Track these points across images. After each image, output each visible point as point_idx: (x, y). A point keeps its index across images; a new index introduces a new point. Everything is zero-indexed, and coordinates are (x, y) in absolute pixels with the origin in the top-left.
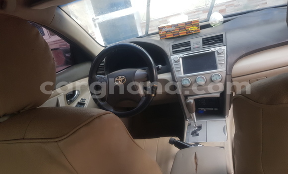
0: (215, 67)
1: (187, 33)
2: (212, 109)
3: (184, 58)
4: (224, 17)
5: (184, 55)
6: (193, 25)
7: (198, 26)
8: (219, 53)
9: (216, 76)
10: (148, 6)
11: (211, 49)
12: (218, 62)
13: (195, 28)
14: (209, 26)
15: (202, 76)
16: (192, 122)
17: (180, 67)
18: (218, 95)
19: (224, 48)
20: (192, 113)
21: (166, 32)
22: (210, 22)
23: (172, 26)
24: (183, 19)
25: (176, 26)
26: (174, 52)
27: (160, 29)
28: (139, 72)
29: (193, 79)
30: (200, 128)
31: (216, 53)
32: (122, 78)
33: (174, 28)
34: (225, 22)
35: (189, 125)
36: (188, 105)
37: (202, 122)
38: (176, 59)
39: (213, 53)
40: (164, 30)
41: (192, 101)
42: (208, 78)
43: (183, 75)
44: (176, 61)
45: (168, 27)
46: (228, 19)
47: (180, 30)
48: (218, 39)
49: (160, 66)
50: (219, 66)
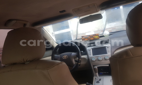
0: (106, 53)
1: (94, 39)
2: (106, 73)
3: (92, 49)
4: (110, 33)
5: (93, 47)
6: (96, 36)
7: (98, 36)
8: (107, 47)
9: (107, 57)
10: (77, 28)
12: (107, 51)
13: (97, 37)
14: (103, 36)
15: (101, 57)
16: (97, 78)
17: (91, 53)
18: (108, 65)
19: (109, 45)
20: (97, 73)
21: (85, 38)
23: (87, 36)
24: (92, 33)
25: (89, 36)
26: (88, 46)
27: (82, 37)
28: (73, 54)
29: (97, 58)
30: (100, 80)
31: (106, 47)
32: (66, 56)
33: (88, 37)
34: (110, 35)
35: (95, 79)
36: (95, 69)
37: (101, 77)
39: (105, 47)
40: (84, 37)
41: (96, 67)
42: (103, 58)
43: (92, 56)
44: (89, 50)
45: (86, 36)
47: (91, 37)
49: (82, 51)
50: (108, 52)
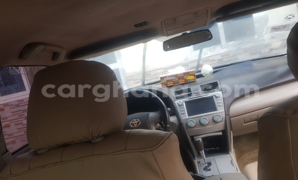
0: (215, 109)
1: (185, 81)
2: (214, 148)
3: (186, 103)
4: (214, 68)
5: (187, 99)
6: (190, 75)
7: (194, 75)
8: (216, 97)
9: (218, 117)
11: (210, 95)
12: (217, 105)
13: (192, 77)
14: (201, 76)
15: (205, 117)
16: (201, 160)
17: (184, 110)
18: (221, 133)
19: (219, 92)
20: (201, 150)
21: (167, 81)
22: (202, 73)
23: (172, 76)
24: (181, 70)
25: (176, 76)
26: (177, 98)
27: (162, 78)
28: (152, 115)
29: (197, 121)
30: (209, 164)
31: (214, 97)
32: (137, 120)
33: (174, 78)
34: (214, 72)
35: (199, 163)
36: (196, 144)
37: (210, 159)
38: (180, 104)
39: (211, 98)
40: (165, 80)
41: (200, 139)
42: (211, 118)
43: (187, 117)
44: (180, 105)
45: (169, 76)
46: (217, 70)
47: (179, 79)
48: (215, 85)
49: (169, 109)
50: (218, 108)
